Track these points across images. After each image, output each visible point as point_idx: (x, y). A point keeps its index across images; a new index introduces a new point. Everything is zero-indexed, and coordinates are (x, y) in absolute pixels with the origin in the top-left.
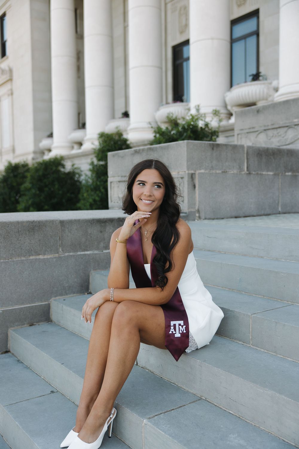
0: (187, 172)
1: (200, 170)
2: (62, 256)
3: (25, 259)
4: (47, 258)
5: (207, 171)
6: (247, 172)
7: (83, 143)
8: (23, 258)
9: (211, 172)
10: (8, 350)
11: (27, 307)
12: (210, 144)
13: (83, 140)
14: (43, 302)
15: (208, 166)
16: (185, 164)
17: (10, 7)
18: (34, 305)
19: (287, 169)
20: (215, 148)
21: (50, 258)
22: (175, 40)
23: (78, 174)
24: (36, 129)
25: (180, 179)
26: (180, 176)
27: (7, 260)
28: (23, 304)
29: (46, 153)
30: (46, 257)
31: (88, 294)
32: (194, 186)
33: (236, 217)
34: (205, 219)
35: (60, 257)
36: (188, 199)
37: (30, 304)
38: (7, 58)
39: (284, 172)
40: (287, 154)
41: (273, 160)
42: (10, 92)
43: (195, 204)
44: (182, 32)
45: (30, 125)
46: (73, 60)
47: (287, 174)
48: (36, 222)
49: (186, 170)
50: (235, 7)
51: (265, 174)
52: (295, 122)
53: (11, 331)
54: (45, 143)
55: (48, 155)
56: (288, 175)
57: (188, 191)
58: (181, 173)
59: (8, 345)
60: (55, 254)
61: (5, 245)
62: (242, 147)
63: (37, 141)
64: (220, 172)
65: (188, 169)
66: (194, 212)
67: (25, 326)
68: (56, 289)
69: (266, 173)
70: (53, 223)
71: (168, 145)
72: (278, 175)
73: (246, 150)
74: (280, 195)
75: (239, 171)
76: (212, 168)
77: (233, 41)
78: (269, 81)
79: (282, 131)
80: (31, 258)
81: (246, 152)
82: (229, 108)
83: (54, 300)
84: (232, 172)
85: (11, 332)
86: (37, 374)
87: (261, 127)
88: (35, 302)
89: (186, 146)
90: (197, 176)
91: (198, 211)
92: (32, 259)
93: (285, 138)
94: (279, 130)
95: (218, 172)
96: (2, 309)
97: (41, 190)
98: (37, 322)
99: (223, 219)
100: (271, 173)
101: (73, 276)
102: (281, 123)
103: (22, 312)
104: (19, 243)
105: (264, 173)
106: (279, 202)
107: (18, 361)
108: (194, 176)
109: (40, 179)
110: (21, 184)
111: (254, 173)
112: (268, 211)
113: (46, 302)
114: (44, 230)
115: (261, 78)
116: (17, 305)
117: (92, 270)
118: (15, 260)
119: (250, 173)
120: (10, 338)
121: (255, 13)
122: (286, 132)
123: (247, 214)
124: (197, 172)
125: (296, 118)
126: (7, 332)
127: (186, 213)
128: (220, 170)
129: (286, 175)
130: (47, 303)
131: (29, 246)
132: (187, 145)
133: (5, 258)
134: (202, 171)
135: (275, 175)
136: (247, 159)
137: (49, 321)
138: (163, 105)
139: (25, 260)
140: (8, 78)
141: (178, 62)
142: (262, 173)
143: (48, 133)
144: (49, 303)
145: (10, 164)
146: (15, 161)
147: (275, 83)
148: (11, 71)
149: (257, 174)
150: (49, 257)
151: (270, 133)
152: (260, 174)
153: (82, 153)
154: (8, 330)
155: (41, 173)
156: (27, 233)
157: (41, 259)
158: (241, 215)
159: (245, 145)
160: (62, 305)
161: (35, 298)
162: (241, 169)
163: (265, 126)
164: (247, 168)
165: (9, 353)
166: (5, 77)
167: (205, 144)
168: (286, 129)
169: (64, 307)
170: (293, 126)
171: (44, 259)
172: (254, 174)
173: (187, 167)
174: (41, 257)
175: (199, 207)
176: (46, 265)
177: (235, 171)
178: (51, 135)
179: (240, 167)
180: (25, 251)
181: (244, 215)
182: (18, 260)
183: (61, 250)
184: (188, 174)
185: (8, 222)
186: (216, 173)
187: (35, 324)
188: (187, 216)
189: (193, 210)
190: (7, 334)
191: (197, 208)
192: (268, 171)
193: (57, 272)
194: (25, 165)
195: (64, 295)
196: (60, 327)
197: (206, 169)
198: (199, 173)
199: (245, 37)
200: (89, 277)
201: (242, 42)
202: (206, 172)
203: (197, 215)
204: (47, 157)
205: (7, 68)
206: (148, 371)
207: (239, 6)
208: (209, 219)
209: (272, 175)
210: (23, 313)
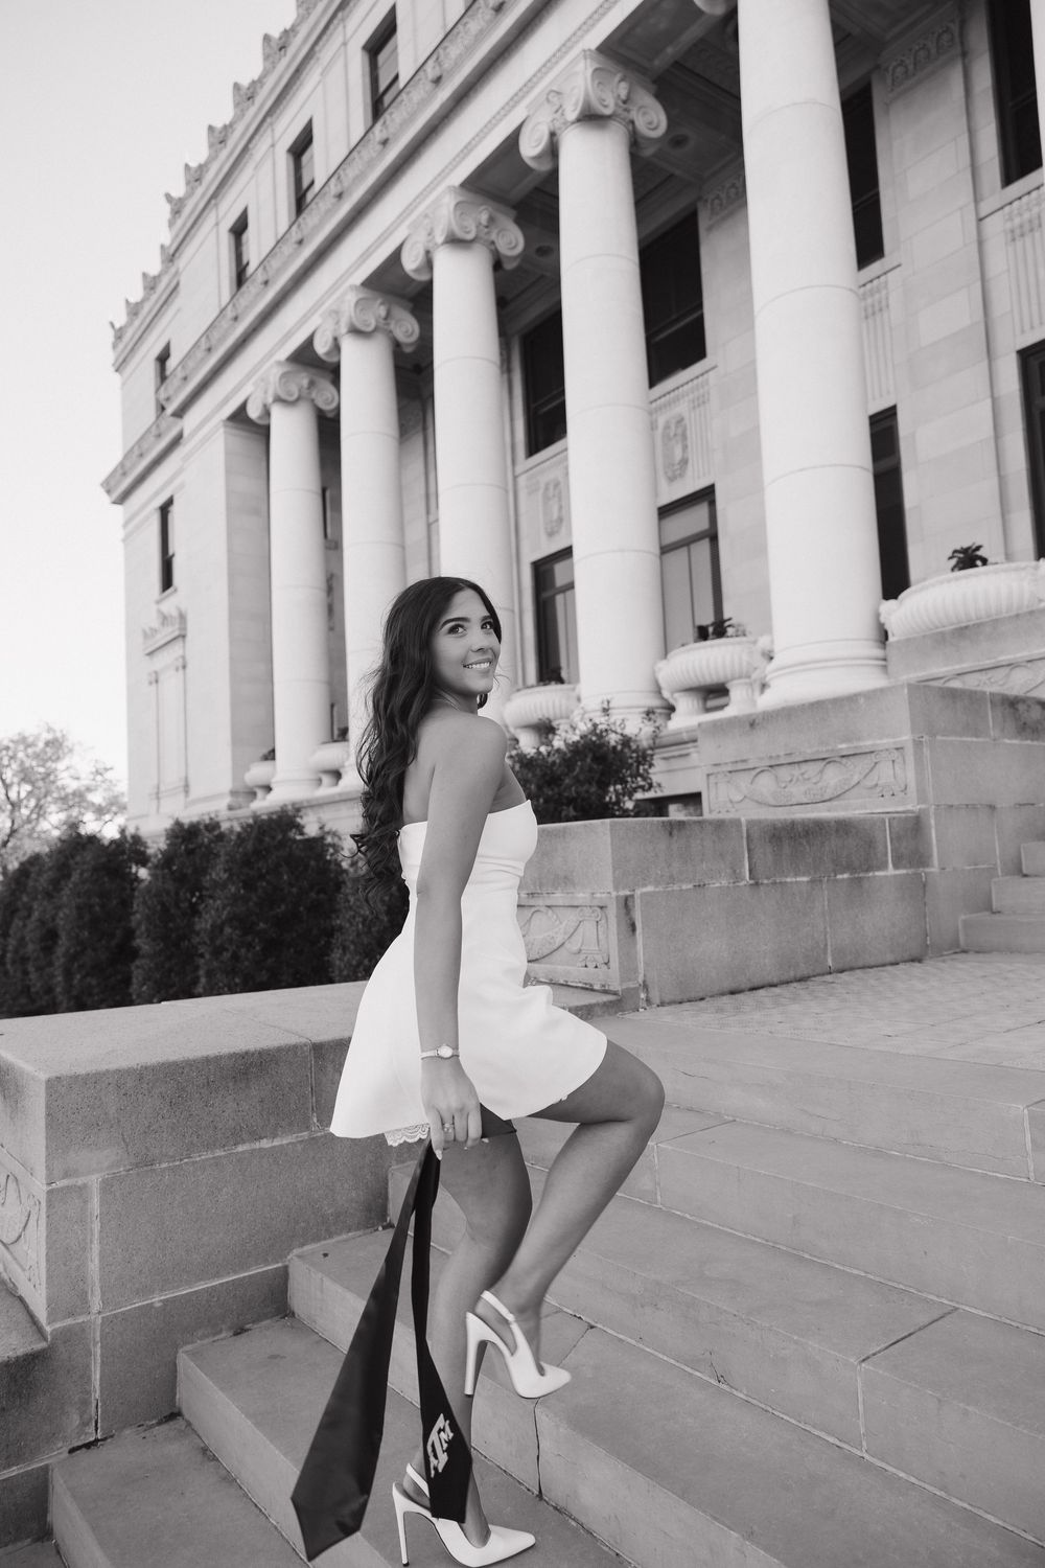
0: (614, 894)
1: (645, 885)
2: (319, 1134)
3: (223, 1153)
4: (282, 1145)
5: (660, 889)
6: (752, 882)
7: (341, 771)
8: (219, 1153)
9: (669, 889)
10: (176, 1411)
11: (227, 1282)
12: (663, 822)
13: (343, 766)
14: (269, 1265)
15: (662, 876)
16: (609, 874)
17: (182, 486)
18: (246, 1274)
19: (840, 867)
20: (675, 832)
21: (288, 1144)
22: (538, 547)
23: (333, 846)
24: (237, 741)
25: (599, 910)
26: (596, 903)
27: (177, 1163)
28: (217, 1275)
29: (260, 793)
30: (276, 1143)
31: (384, 1228)
32: (633, 927)
33: (733, 993)
34: (662, 1004)
35: (313, 1138)
36: (620, 958)
37: (235, 1272)
38: (176, 590)
39: (832, 875)
40: (837, 831)
41: (807, 847)
42: (180, 663)
43: (636, 970)
44: (551, 534)
45: (224, 735)
46: (321, 595)
47: (839, 877)
48: (253, 1054)
49: (611, 890)
50: (663, 483)
51: (791, 883)
52: (841, 749)
53: (185, 1356)
54: (258, 772)
55: (264, 799)
56: (843, 879)
57: (619, 940)
58: (598, 895)
59: (177, 1397)
60: (302, 1132)
61: (174, 1123)
62: (737, 823)
63: (239, 767)
64: (690, 886)
65: (616, 888)
66: (636, 990)
67: (223, 1335)
68: (303, 1224)
69: (794, 880)
70: (296, 1053)
71: (565, 828)
72: (821, 881)
73: (744, 829)
74: (828, 929)
75: (732, 881)
76: (672, 880)
77: (665, 550)
78: (750, 638)
79: (812, 769)
80: (240, 1148)
81: (745, 835)
82: (666, 694)
83: (299, 1257)
84: (717, 885)
85: (184, 1361)
86: (256, 1506)
87: (761, 759)
88: (248, 1268)
89: (608, 832)
90: (638, 902)
91: (645, 986)
92: (243, 1152)
93: (820, 785)
94: (804, 767)
95: (684, 887)
96: (162, 1298)
97: (249, 885)
98: (254, 1322)
99: (702, 999)
100: (805, 879)
101: (346, 1186)
102: (809, 753)
103: (215, 1299)
104: (209, 1113)
105: (789, 880)
106: (826, 945)
107: (205, 1450)
108: (630, 904)
109: (247, 862)
110: (204, 871)
111: (766, 882)
112: (803, 970)
113: (278, 1262)
114: (273, 1073)
115: (730, 631)
116: (201, 1280)
117: (394, 1162)
118: (198, 1159)
119: (757, 884)
120: (181, 1376)
121: (707, 495)
122: (821, 772)
123: (757, 982)
124: (638, 892)
125: (842, 742)
126: (176, 1358)
127: (615, 993)
128: (690, 882)
129: (837, 880)
130: (280, 1265)
131: (234, 1119)
132: (611, 830)
133: (172, 1157)
134: (650, 889)
135: (812, 881)
136: (749, 850)
137: (286, 1316)
138: (518, 690)
139: (225, 1157)
140: (176, 633)
141: (545, 595)
142: (783, 880)
143: (265, 751)
144: (287, 1263)
145: (178, 823)
146: (190, 815)
147: (763, 642)
148: (182, 617)
149: (775, 883)
150: (285, 1142)
151: (784, 773)
152: (781, 883)
153: (340, 794)
154: (177, 1352)
155: (250, 846)
156: (231, 1084)
157: (265, 1149)
158: (743, 986)
159: (743, 820)
160: (320, 1275)
161: (249, 1256)
162: (736, 876)
163: (771, 757)
164: (750, 871)
165: (180, 1418)
166: (171, 631)
167: (652, 823)
168: (823, 763)
169: (328, 1283)
170: (838, 759)
171: (274, 1147)
172: (767, 885)
173: (614, 882)
174: (265, 1144)
175: (645, 976)
176: (278, 1164)
177: (724, 883)
178: (270, 755)
179: (735, 871)
180: (224, 1134)
181: (749, 986)
182: (207, 1160)
183: (315, 1120)
184: (617, 897)
185: (183, 1062)
186: (681, 890)
187: (248, 1326)
188: (619, 1001)
189: (632, 985)
190: (175, 1365)
191: (640, 980)
192: (796, 875)
193: (305, 1177)
194: (213, 826)
195: (325, 1239)
196: (316, 1338)
197: (657, 883)
198: (643, 894)
199: (687, 543)
200: (387, 1184)
201: (682, 553)
202: (657, 890)
203: (643, 996)
204: (264, 805)
205: (175, 613)
206: (573, 1523)
207: (671, 479)
208: (671, 1003)
209: (808, 882)
210: (218, 1299)
